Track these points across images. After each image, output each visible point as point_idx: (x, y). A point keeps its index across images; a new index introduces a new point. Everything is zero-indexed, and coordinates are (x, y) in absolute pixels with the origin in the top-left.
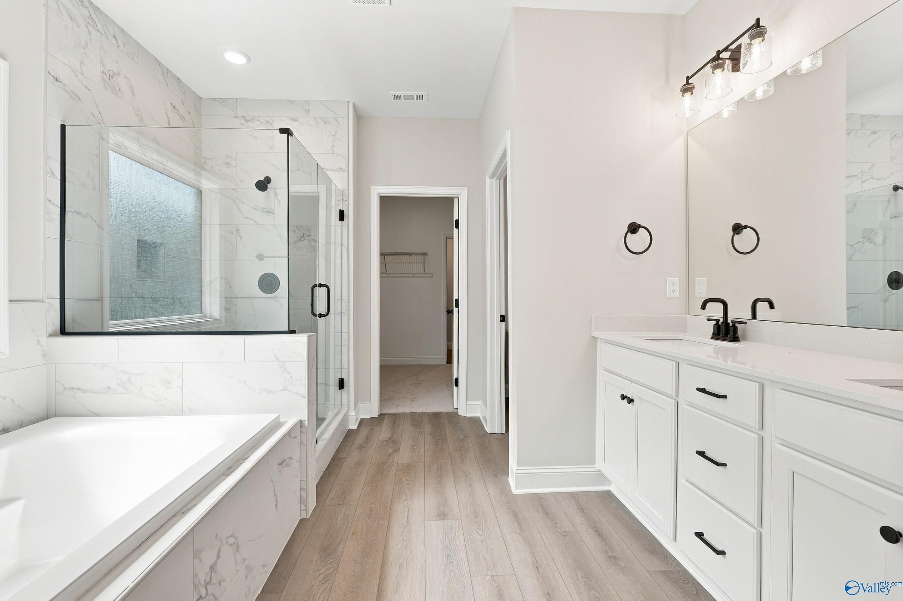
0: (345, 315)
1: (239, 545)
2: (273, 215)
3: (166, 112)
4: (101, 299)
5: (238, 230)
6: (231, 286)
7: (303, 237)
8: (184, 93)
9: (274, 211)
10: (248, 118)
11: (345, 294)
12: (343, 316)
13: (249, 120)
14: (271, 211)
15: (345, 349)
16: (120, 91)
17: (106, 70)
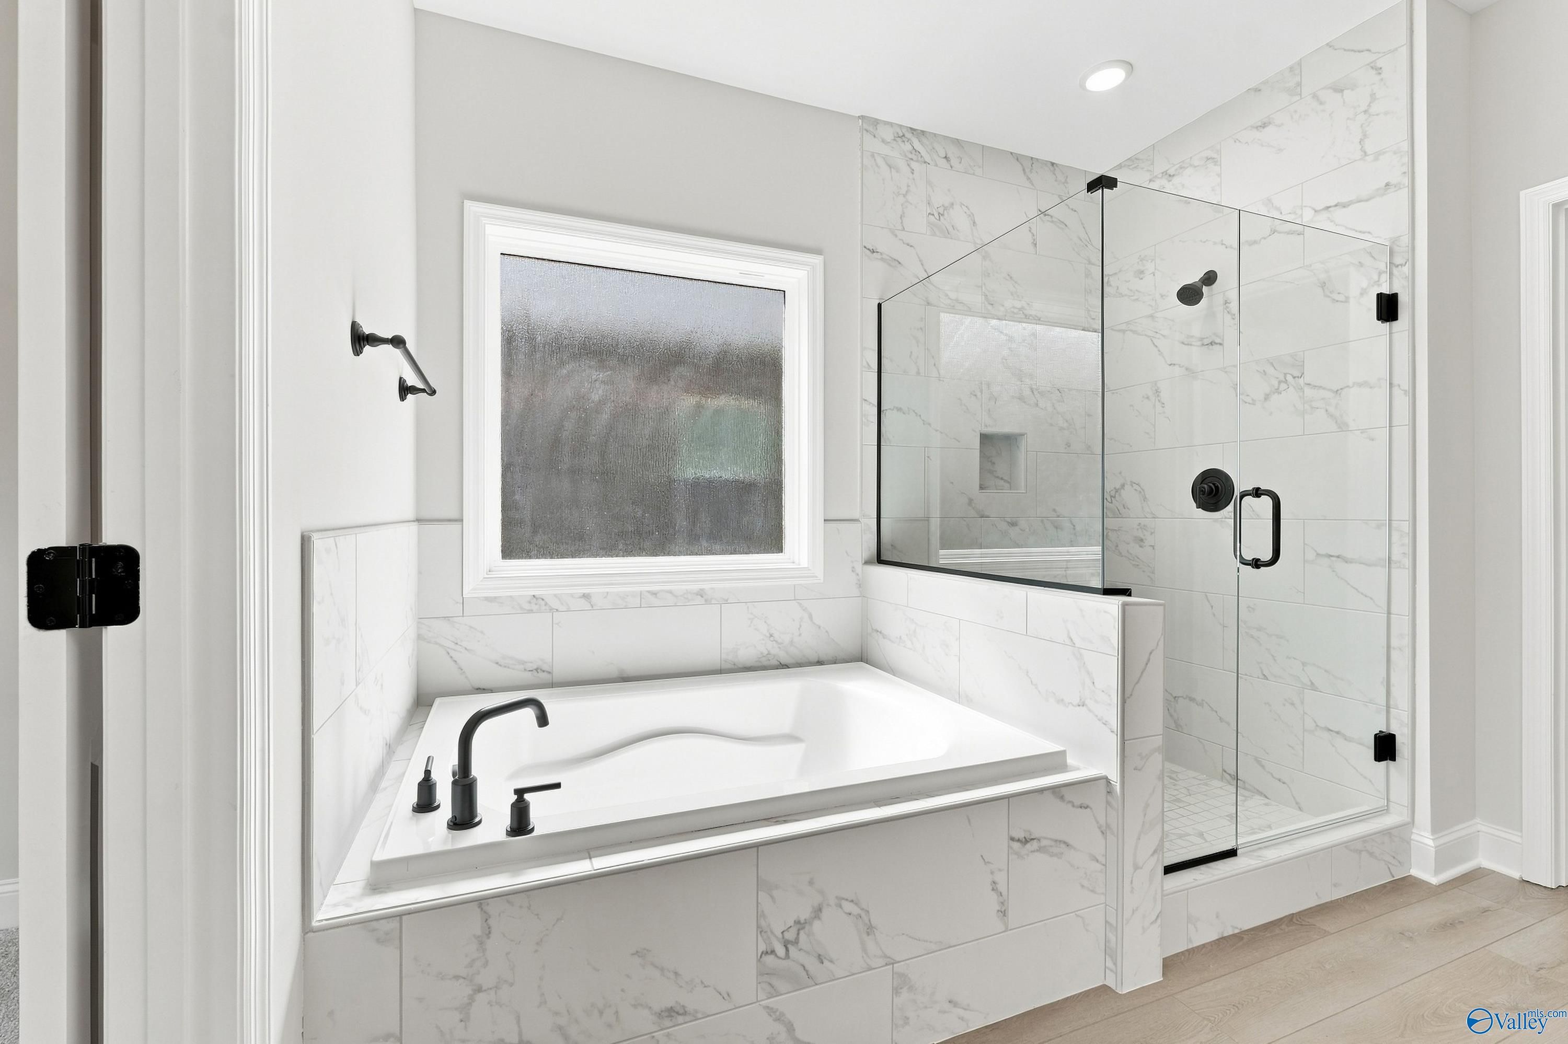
0: (1399, 567)
1: (873, 926)
2: (1221, 347)
3: (1030, 228)
4: (927, 519)
5: (1157, 392)
6: (1146, 498)
7: (1284, 382)
8: (1064, 183)
9: (1223, 340)
10: (1171, 172)
11: (1402, 511)
12: (1393, 571)
13: (1174, 173)
14: (1216, 341)
15: (1400, 660)
16: (954, 229)
17: (934, 208)
